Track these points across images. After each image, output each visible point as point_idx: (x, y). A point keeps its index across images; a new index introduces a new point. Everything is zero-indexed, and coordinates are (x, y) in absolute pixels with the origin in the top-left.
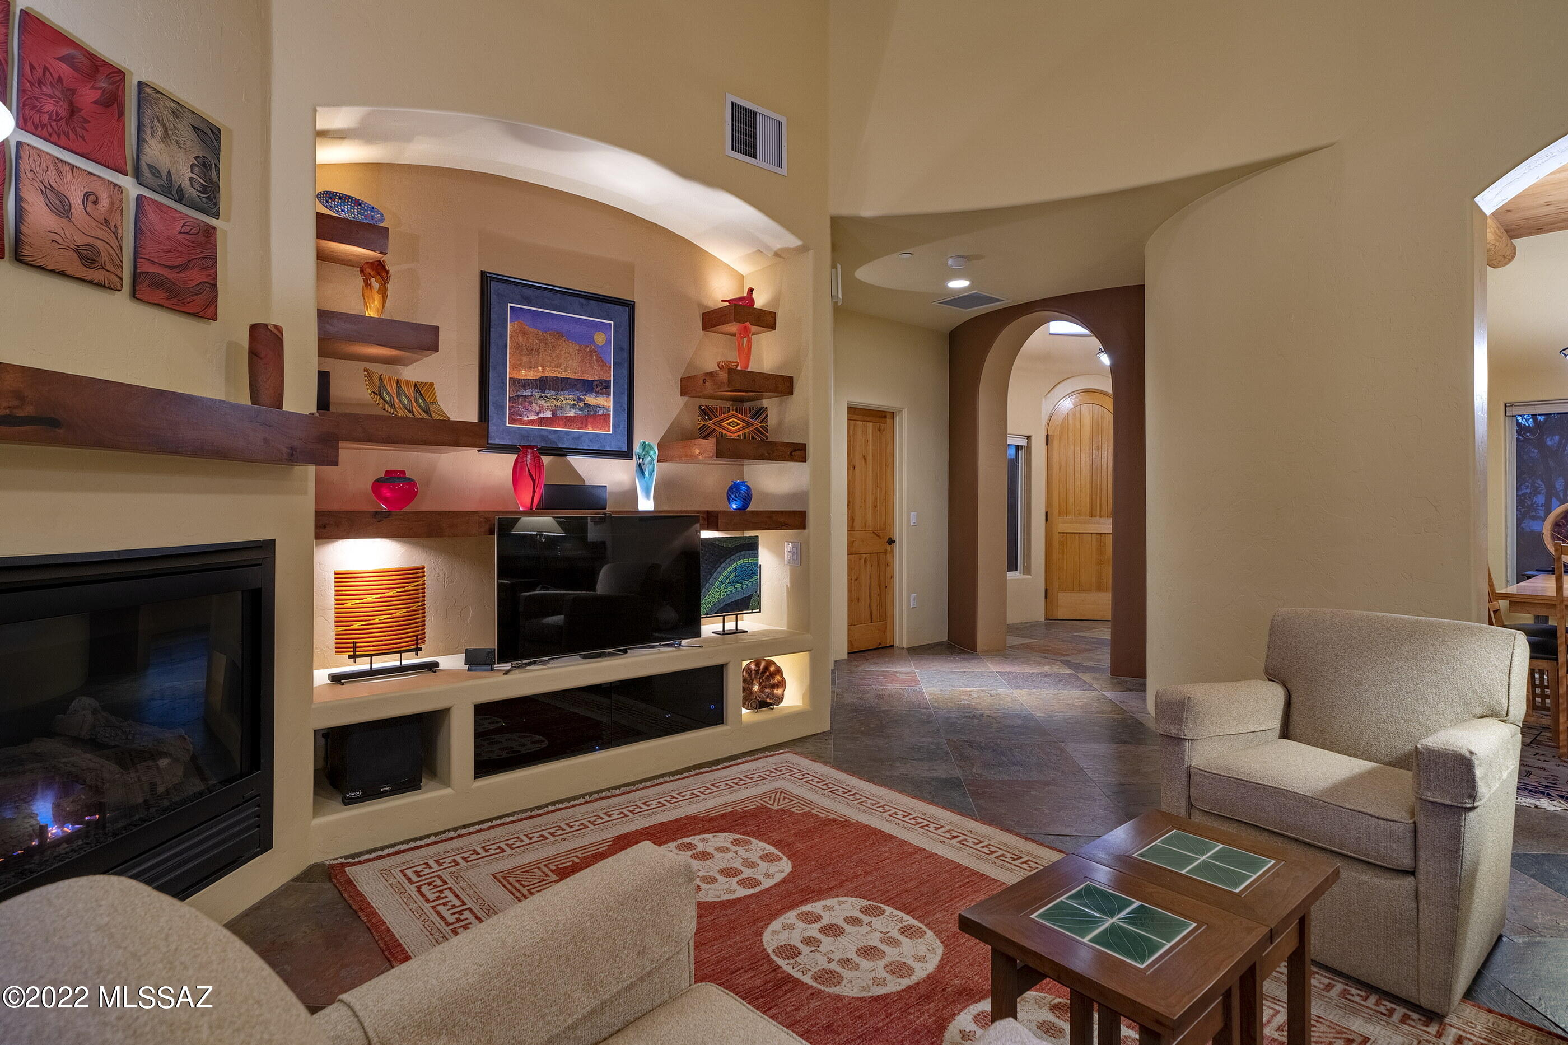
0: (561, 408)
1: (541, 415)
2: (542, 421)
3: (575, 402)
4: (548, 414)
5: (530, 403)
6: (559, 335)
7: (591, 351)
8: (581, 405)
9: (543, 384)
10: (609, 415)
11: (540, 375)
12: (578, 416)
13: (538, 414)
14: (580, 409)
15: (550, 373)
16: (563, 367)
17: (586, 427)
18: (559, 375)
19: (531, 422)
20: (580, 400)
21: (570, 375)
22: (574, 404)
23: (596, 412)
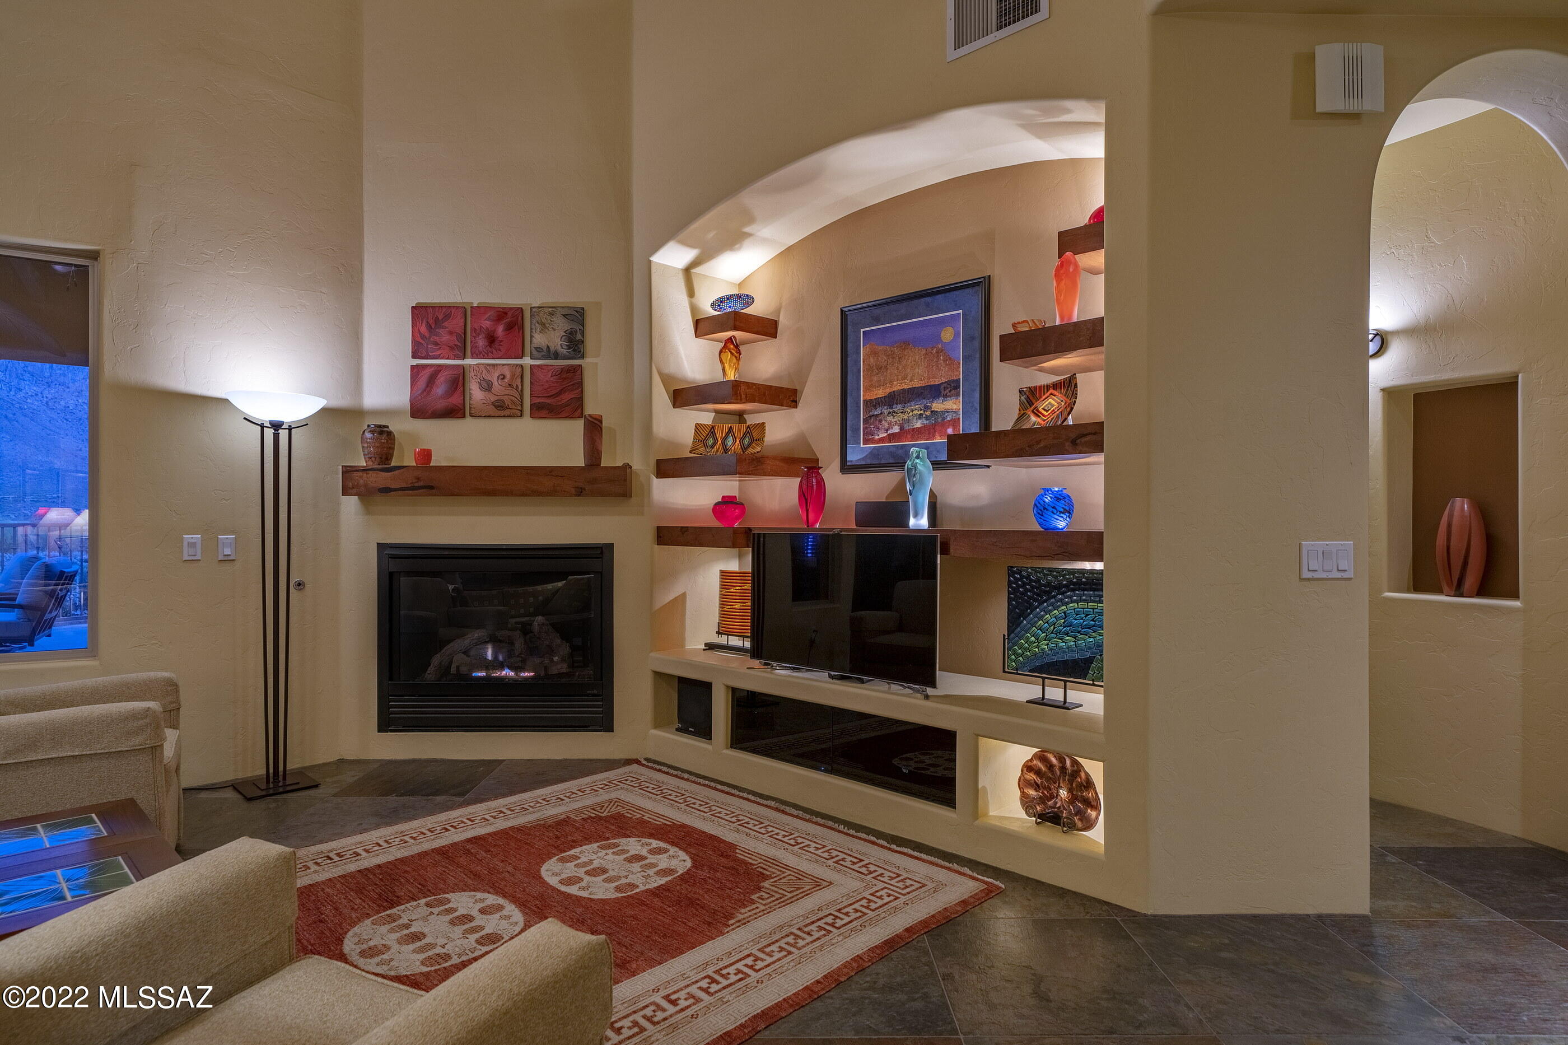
0: (908, 421)
1: (890, 432)
2: (891, 437)
3: (922, 412)
4: (896, 429)
5: (880, 421)
6: (905, 344)
7: (937, 352)
8: (928, 413)
9: (892, 400)
10: (959, 419)
11: (888, 391)
12: (925, 426)
13: (887, 430)
14: (927, 418)
15: (897, 387)
16: (909, 378)
17: (933, 437)
18: (906, 387)
19: (882, 440)
20: (927, 408)
21: (916, 384)
22: (921, 415)
23: (944, 419)
